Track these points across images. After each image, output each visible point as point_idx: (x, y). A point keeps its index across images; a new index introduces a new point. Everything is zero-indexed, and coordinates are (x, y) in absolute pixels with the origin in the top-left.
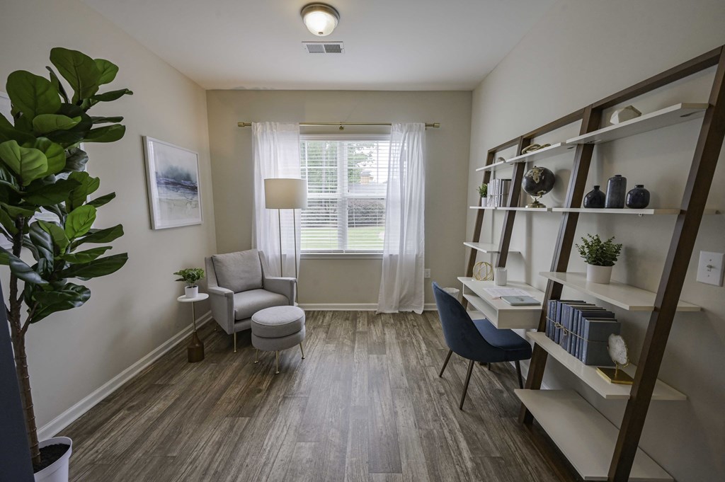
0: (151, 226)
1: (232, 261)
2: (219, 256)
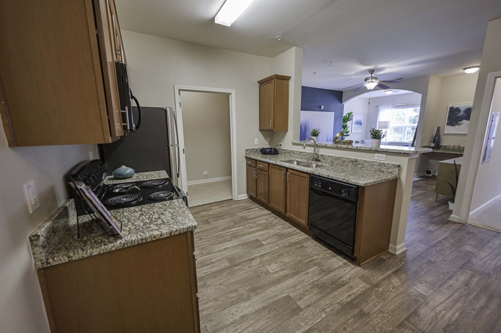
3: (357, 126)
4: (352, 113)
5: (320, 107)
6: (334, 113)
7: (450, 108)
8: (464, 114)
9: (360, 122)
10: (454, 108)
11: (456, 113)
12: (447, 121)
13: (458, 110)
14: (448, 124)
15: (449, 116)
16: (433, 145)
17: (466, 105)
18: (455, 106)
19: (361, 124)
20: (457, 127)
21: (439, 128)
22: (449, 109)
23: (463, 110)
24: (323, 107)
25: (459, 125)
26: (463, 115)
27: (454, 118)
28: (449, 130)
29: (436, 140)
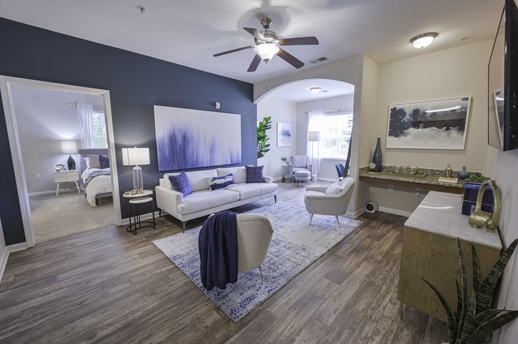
0: (277, 146)
1: (297, 158)
2: (294, 156)
3: (286, 137)
4: (270, 117)
5: (215, 105)
6: (240, 115)
7: (392, 110)
8: (411, 118)
9: (288, 132)
10: (397, 109)
11: (400, 117)
12: (388, 130)
13: (402, 112)
14: (391, 134)
15: (390, 121)
16: (373, 166)
17: (412, 105)
18: (398, 107)
19: (290, 135)
20: (402, 138)
21: (379, 139)
22: (390, 112)
23: (408, 111)
24: (218, 105)
25: (405, 136)
26: (409, 120)
27: (398, 124)
28: (392, 142)
29: (377, 158)
